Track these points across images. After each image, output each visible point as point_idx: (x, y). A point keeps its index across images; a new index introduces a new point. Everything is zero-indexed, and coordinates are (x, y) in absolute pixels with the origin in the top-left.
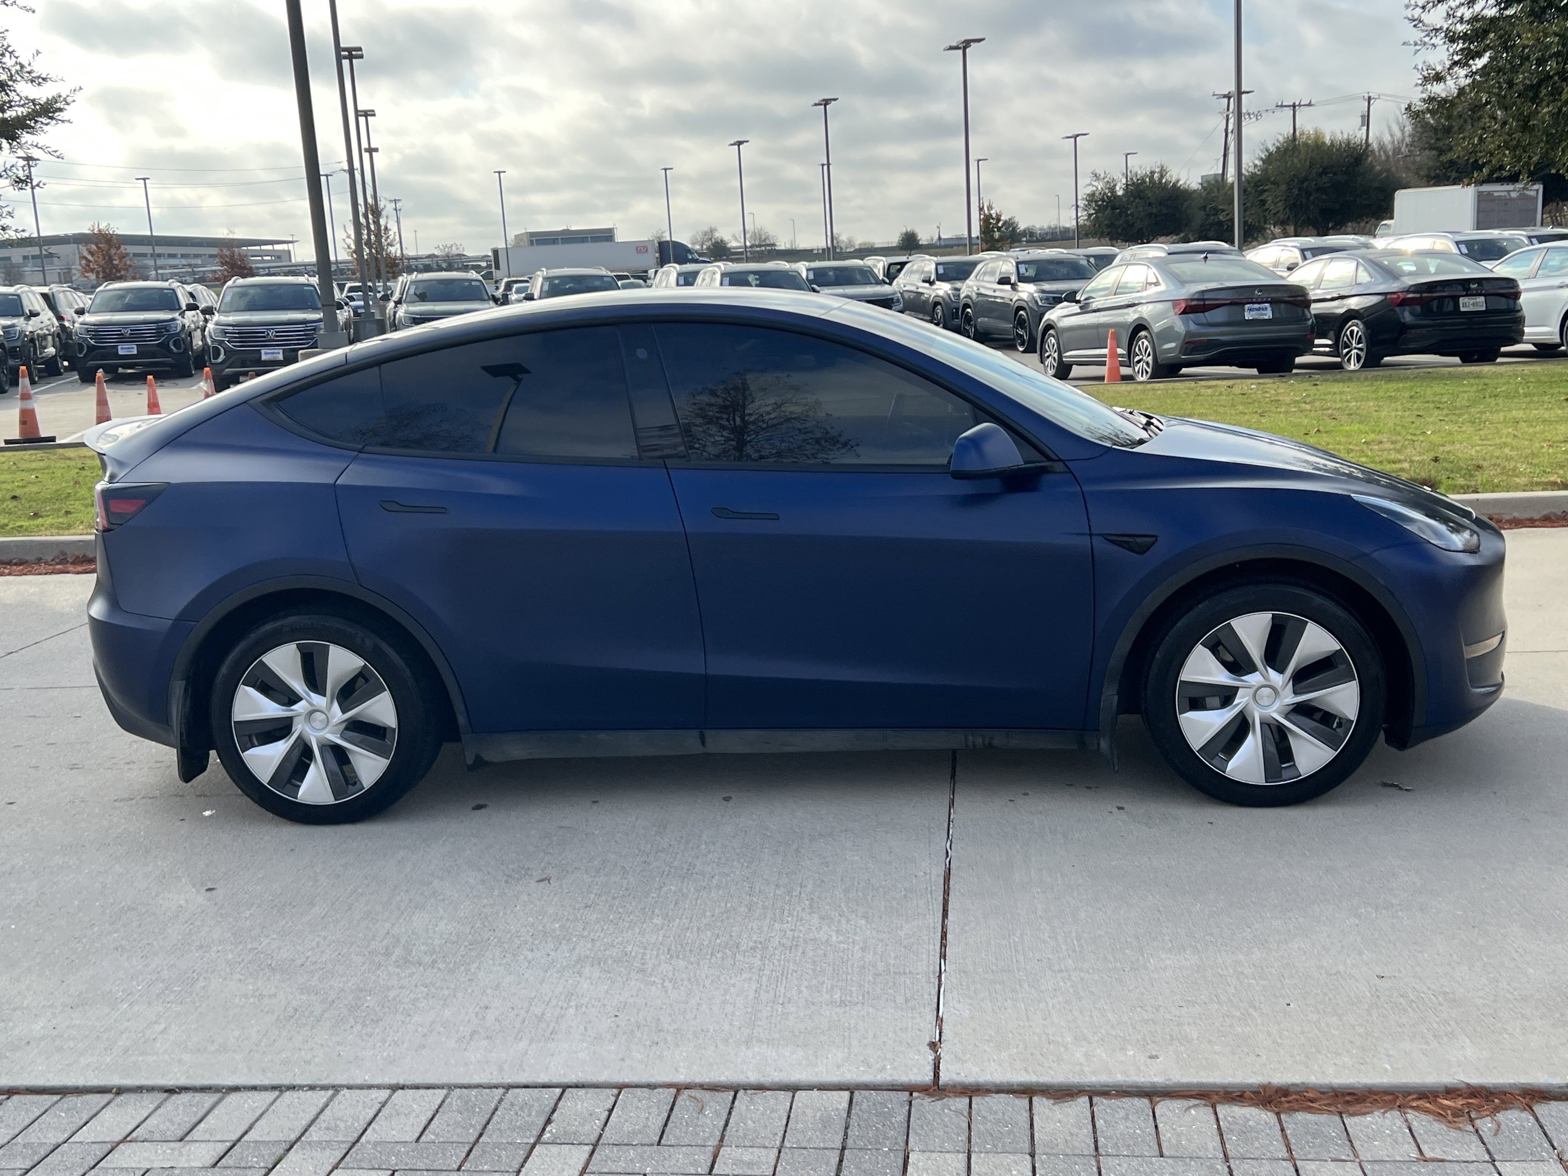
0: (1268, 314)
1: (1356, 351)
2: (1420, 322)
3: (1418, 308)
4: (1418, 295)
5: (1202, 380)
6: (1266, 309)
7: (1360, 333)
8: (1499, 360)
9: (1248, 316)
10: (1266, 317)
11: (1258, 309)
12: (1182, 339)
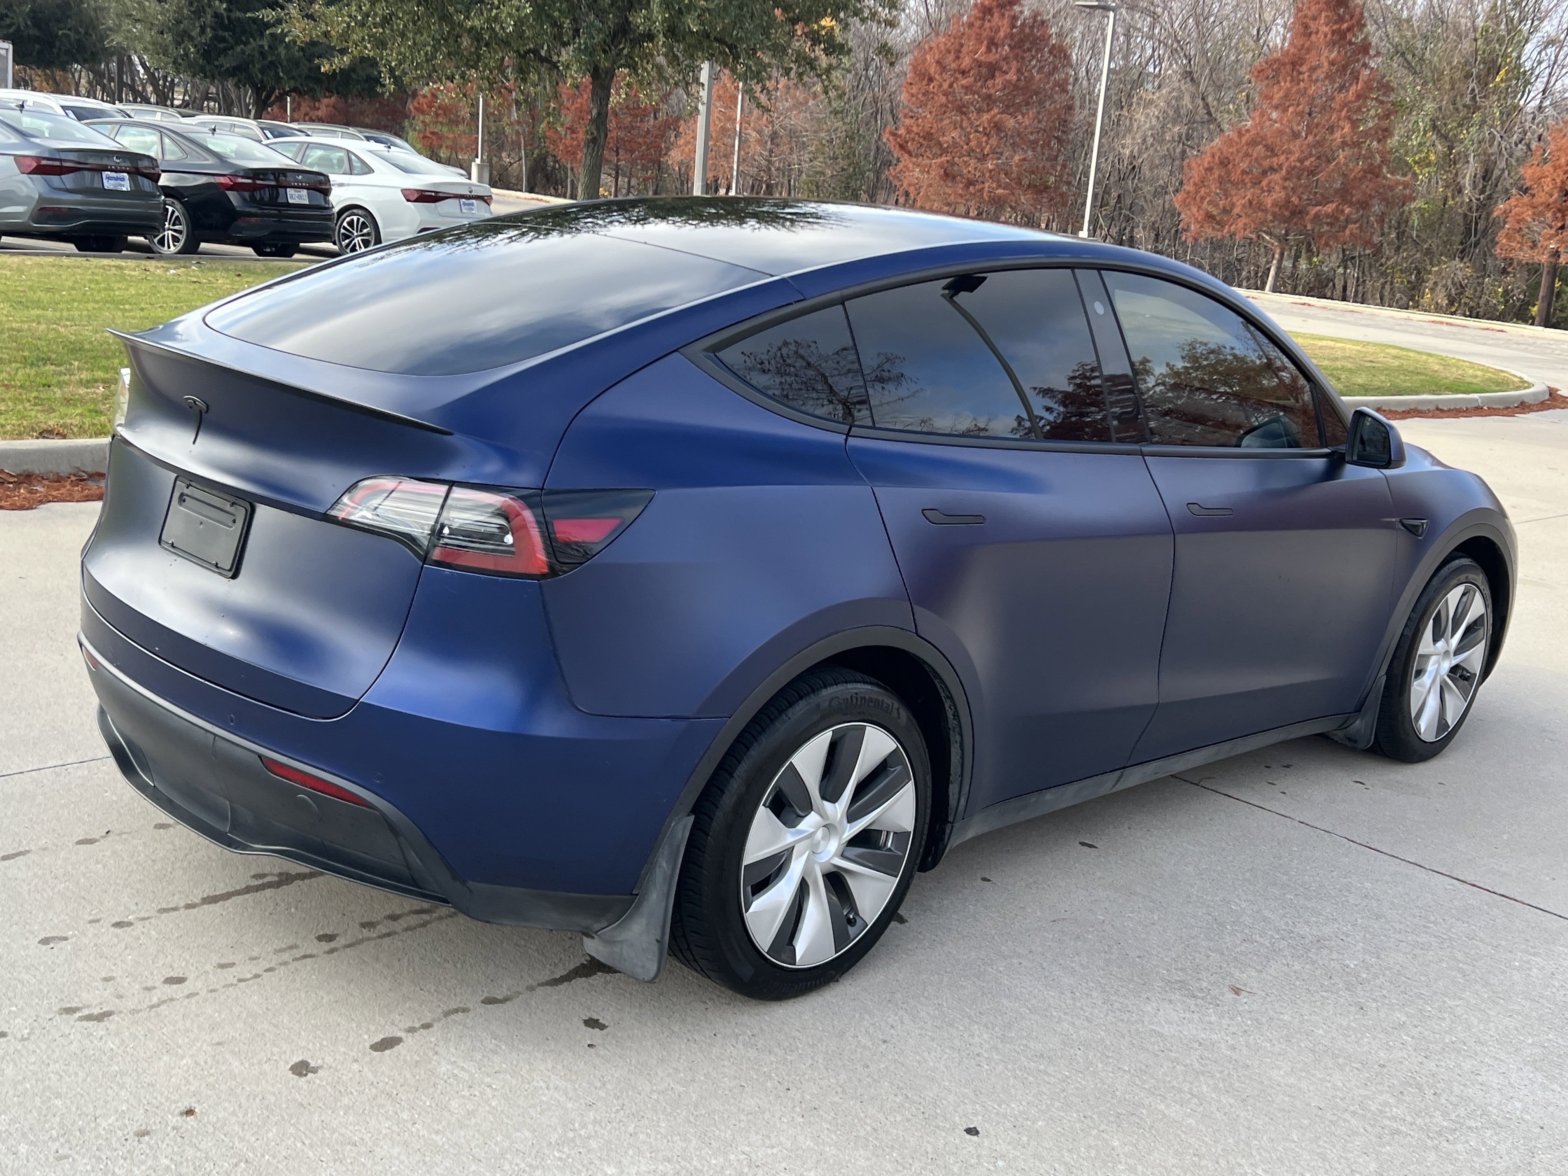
0: (126, 186)
1: (170, 232)
2: (247, 210)
3: (247, 194)
4: (249, 181)
5: (37, 255)
6: (123, 179)
7: (176, 214)
8: (296, 256)
9: (108, 185)
10: (124, 189)
11: (117, 179)
12: (34, 203)
